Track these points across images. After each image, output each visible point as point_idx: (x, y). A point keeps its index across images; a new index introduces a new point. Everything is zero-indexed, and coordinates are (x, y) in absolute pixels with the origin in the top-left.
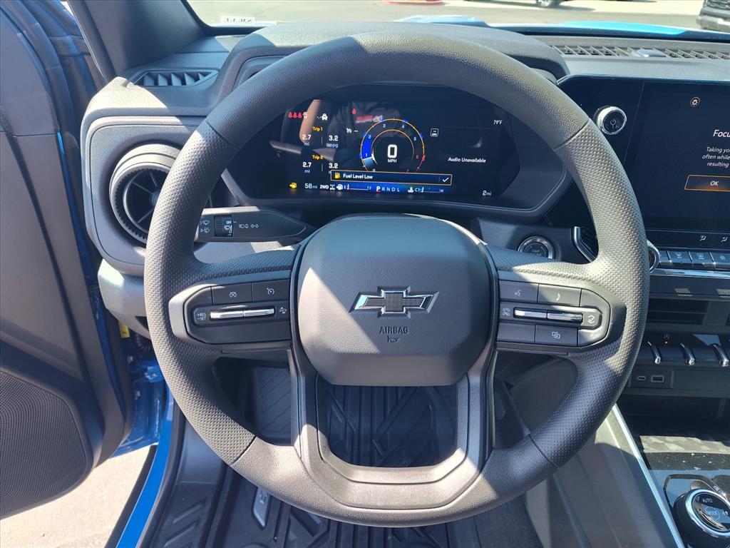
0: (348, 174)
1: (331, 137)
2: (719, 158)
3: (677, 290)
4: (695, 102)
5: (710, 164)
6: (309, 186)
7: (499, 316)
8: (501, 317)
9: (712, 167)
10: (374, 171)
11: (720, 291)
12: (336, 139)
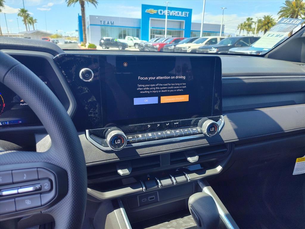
2: (144, 89)
4: (125, 65)
5: (142, 92)
9: (142, 93)
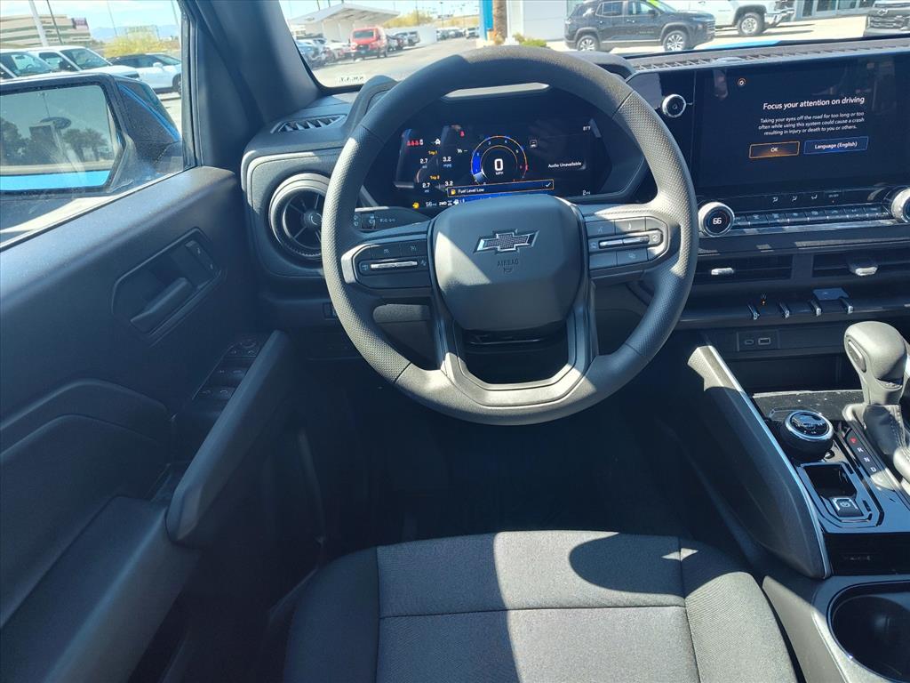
0: (462, 189)
1: (445, 158)
2: (773, 127)
3: (760, 247)
4: (742, 83)
5: (767, 133)
6: (429, 204)
7: (588, 249)
8: (590, 250)
9: (768, 135)
10: (485, 184)
11: (798, 244)
12: (449, 160)
